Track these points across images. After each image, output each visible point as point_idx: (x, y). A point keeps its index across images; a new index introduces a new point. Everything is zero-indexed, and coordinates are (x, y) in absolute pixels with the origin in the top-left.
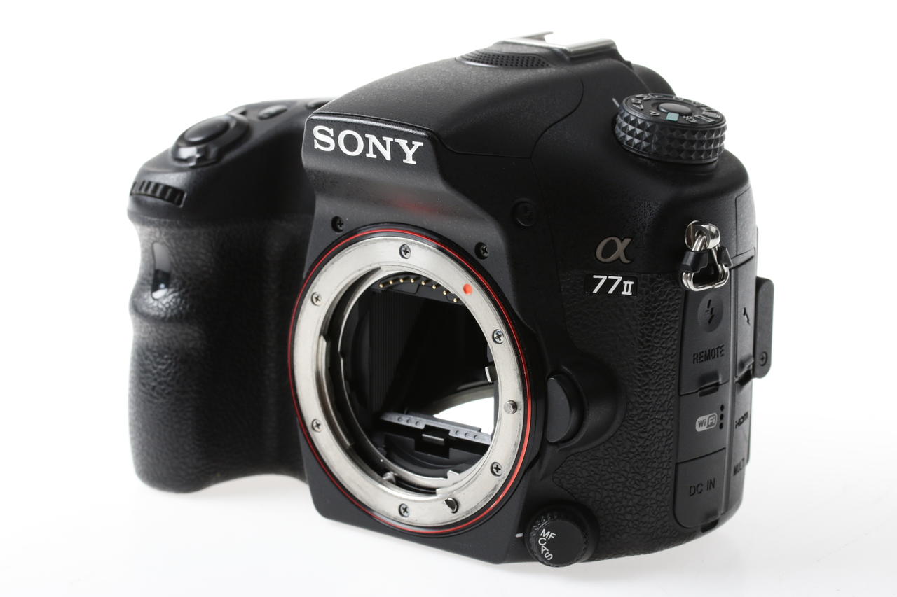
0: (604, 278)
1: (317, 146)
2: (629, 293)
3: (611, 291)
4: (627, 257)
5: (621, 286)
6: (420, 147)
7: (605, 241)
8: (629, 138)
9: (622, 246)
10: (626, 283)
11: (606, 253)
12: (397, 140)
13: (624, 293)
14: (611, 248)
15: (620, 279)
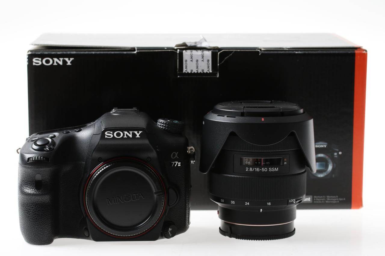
0: (174, 163)
1: (106, 137)
2: (180, 165)
3: (175, 166)
4: (178, 157)
5: (178, 164)
6: (141, 132)
7: (173, 153)
8: (162, 127)
9: (177, 154)
10: (179, 163)
11: (174, 156)
12: (134, 132)
13: (179, 166)
14: (174, 155)
15: (177, 162)
